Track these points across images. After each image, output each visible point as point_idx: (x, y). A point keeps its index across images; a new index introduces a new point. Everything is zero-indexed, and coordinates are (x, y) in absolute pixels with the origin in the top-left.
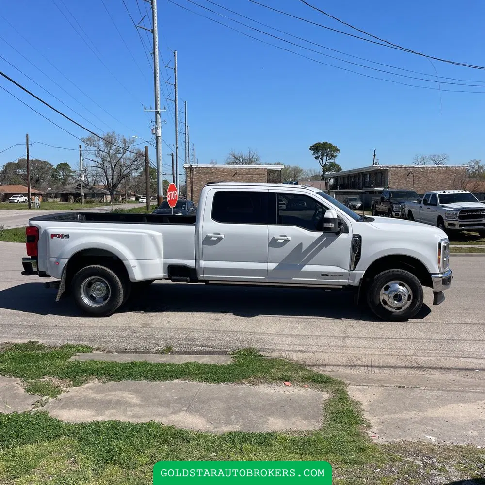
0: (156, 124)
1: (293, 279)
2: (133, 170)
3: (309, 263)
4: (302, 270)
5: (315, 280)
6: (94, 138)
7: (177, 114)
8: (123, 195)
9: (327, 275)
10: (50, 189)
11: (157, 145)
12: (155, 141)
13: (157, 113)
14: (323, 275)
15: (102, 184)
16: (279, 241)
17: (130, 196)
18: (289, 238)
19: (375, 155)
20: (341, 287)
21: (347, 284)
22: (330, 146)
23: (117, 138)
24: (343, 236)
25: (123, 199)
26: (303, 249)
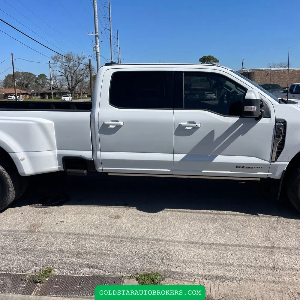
0: (96, 44)
1: (203, 171)
2: (85, 77)
3: (222, 153)
4: (213, 161)
5: (229, 172)
6: (59, 56)
7: (112, 38)
8: (79, 94)
9: (243, 167)
10: (33, 90)
11: (97, 58)
12: (96, 55)
13: (96, 36)
14: (238, 167)
15: (66, 87)
16: (187, 128)
17: (84, 94)
18: (199, 125)
19: (243, 63)
20: (259, 179)
21: (266, 177)
22: (213, 58)
23: (74, 56)
24: (264, 121)
25: (79, 96)
26: (216, 137)
